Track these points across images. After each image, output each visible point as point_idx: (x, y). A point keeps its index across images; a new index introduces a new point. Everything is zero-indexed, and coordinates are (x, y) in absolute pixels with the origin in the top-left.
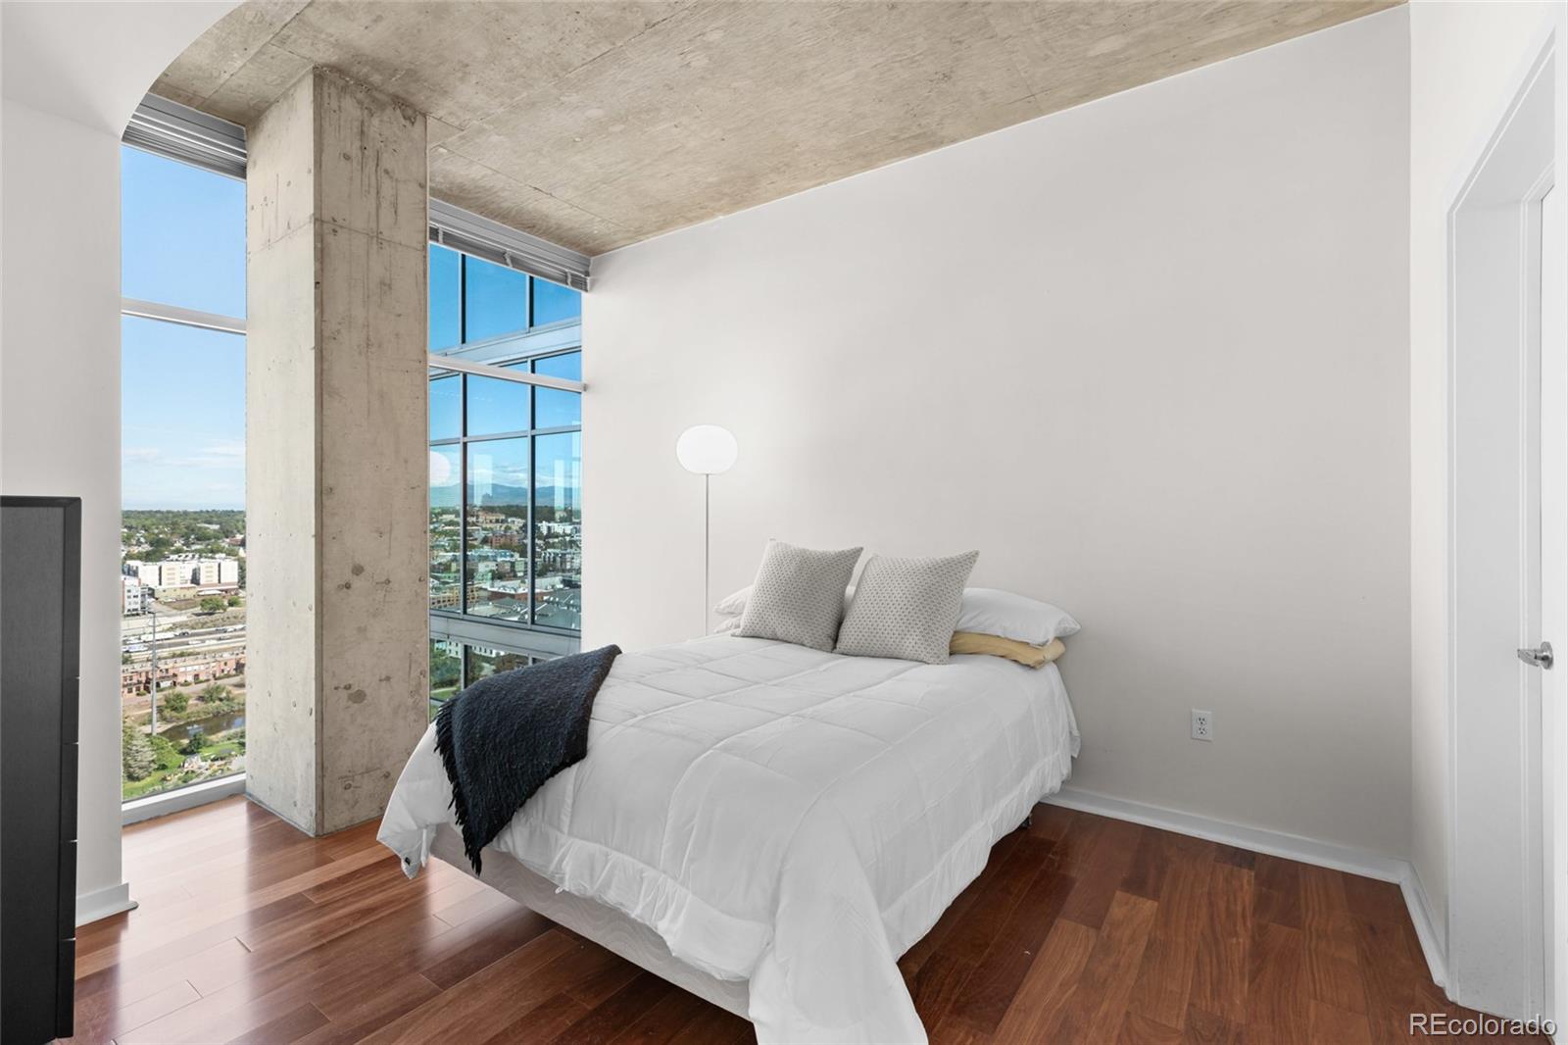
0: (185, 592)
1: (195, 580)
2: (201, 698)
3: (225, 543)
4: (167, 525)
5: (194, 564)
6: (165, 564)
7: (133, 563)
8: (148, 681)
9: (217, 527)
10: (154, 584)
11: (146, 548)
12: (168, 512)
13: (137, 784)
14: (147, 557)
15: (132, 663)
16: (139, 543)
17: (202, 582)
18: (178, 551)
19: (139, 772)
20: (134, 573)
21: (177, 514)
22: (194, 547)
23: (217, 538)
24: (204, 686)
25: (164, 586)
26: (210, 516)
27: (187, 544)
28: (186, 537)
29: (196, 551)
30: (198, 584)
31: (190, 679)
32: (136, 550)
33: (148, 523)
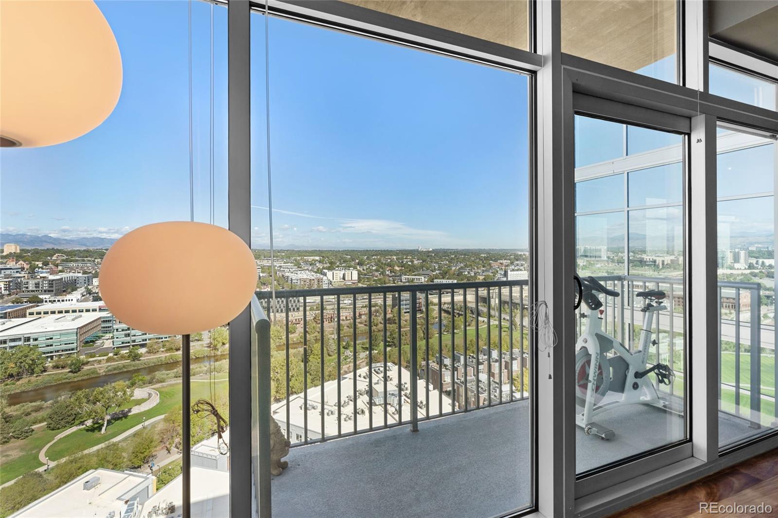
0: (341, 283)
1: (344, 278)
2: (348, 326)
3: (353, 263)
4: (334, 256)
5: (343, 272)
6: (335, 272)
7: (325, 271)
8: (331, 318)
9: (349, 257)
10: (331, 279)
11: (328, 265)
12: (334, 251)
13: (330, 357)
14: (329, 269)
15: (327, 310)
16: (326, 263)
17: (346, 279)
18: (338, 267)
19: (331, 353)
20: (325, 275)
21: (336, 252)
22: (343, 265)
23: (350, 261)
24: (349, 321)
25: (334, 280)
26: (347, 252)
27: (340, 264)
28: (340, 261)
29: (344, 266)
30: (345, 280)
31: (344, 318)
32: (325, 265)
33: (328, 255)
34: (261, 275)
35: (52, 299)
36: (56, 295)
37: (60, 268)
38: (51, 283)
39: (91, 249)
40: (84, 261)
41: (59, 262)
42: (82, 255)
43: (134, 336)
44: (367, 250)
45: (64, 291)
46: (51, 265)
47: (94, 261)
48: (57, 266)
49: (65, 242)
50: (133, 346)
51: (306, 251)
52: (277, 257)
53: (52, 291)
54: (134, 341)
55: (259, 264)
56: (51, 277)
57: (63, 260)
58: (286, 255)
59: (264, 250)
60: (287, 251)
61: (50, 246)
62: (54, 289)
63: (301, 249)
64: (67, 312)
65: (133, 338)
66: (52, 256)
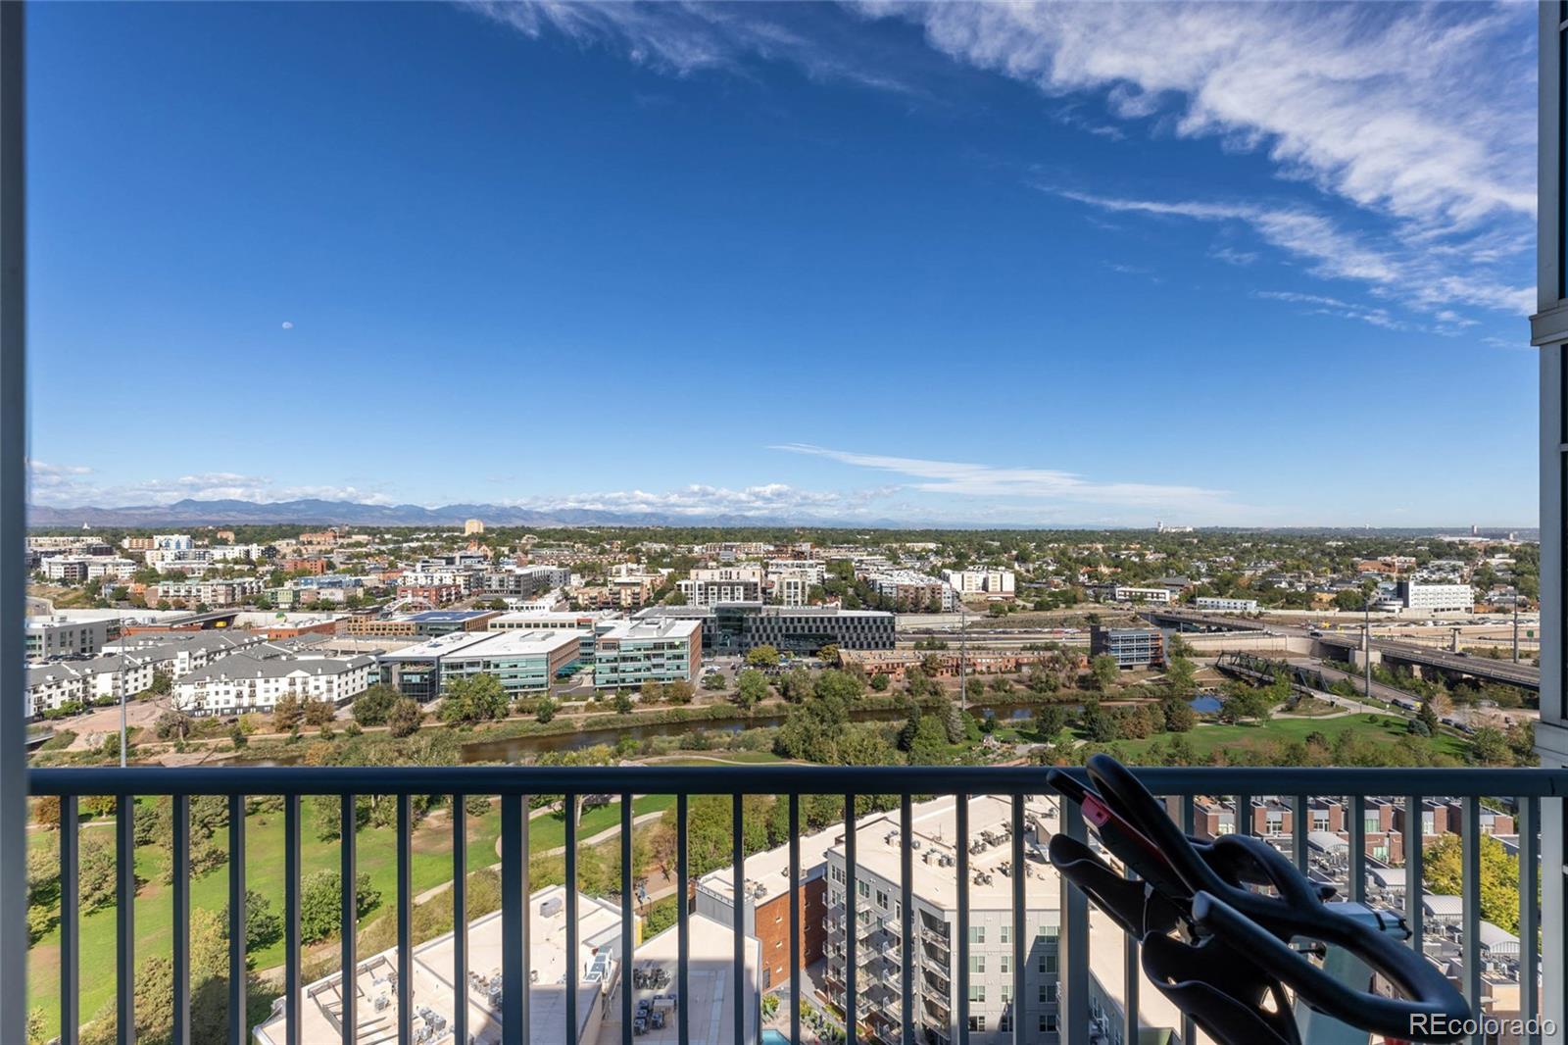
0: (979, 597)
1: (985, 587)
2: (991, 686)
3: (1004, 557)
4: (965, 542)
5: (983, 575)
6: (966, 574)
7: (947, 571)
8: (958, 666)
9: (998, 544)
10: (959, 589)
11: (953, 559)
12: (966, 531)
13: (954, 747)
14: (956, 567)
15: (948, 649)
16: (949, 556)
17: (990, 589)
18: (973, 563)
19: (955, 738)
20: (946, 579)
21: (971, 533)
22: (984, 560)
23: (999, 553)
24: (991, 677)
25: (966, 591)
26: (993, 534)
27: (979, 558)
28: (978, 551)
29: (986, 563)
30: (987, 591)
31: (984, 669)
32: (947, 561)
33: (954, 539)
34: (826, 576)
35: (520, 604)
36: (524, 598)
37: (530, 557)
38: (518, 579)
39: (570, 527)
40: (560, 546)
41: (529, 547)
42: (557, 536)
43: (624, 671)
44: (1037, 531)
45: (534, 593)
46: (519, 553)
47: (573, 547)
48: (526, 553)
49: (536, 516)
50: (622, 688)
51: (910, 533)
52: (855, 543)
53: (519, 592)
54: (623, 681)
55: (823, 555)
56: (519, 571)
57: (534, 545)
58: (872, 538)
59: (832, 530)
60: (874, 531)
61: (519, 523)
62: (522, 589)
63: (902, 528)
64: (537, 626)
65: (622, 675)
66: (520, 538)
